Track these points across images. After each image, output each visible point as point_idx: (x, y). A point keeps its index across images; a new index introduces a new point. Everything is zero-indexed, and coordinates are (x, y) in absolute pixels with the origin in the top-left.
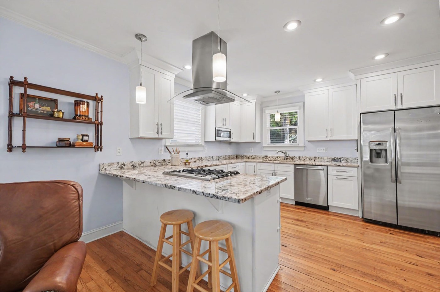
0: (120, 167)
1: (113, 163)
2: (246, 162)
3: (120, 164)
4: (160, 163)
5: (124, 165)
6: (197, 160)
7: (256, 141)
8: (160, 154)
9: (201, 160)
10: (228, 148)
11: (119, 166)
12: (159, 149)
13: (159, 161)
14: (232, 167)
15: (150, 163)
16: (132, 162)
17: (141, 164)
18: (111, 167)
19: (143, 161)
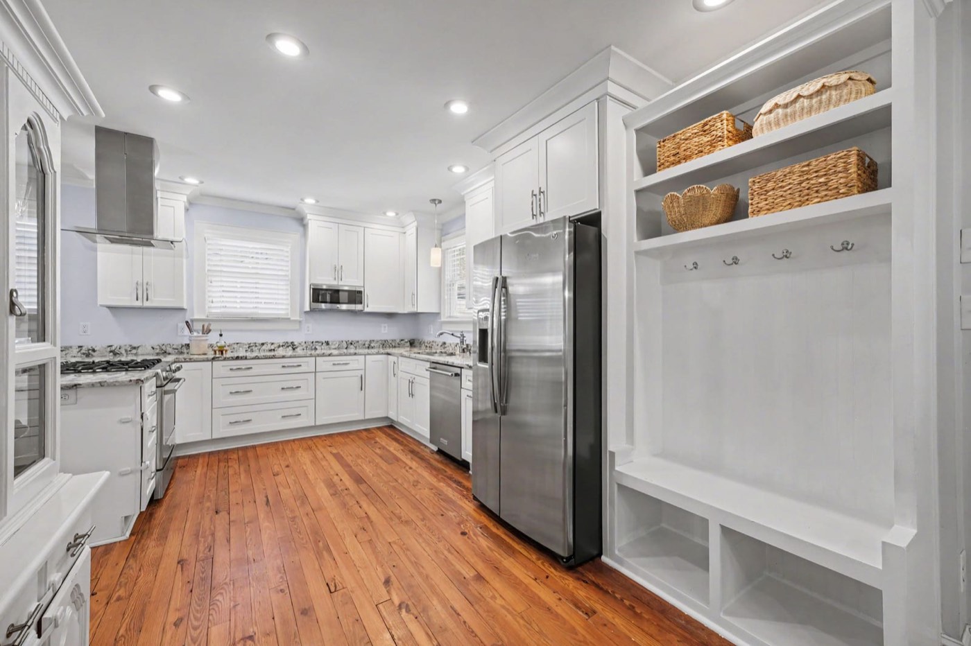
0: (84, 354)
1: (71, 347)
2: (388, 354)
3: (84, 348)
4: (176, 351)
5: (94, 351)
6: (279, 346)
7: (419, 311)
8: (179, 334)
9: (290, 348)
10: (383, 325)
11: (82, 351)
12: (177, 325)
13: (175, 347)
14: (332, 363)
15: (153, 348)
16: (111, 346)
17: (130, 351)
18: (67, 352)
19: (135, 345)
